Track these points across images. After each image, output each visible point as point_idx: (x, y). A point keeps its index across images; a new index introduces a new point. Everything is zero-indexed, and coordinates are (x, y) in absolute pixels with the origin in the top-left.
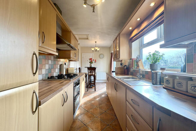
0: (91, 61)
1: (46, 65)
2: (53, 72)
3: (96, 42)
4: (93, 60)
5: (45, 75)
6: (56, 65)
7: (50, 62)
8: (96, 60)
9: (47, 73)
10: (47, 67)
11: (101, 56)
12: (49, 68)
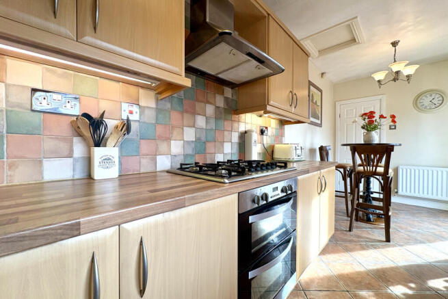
0: (371, 122)
1: (185, 128)
2: (213, 151)
3: (394, 44)
4: (382, 117)
5: (182, 157)
6: (226, 133)
7: (201, 121)
8: (393, 117)
9: (190, 151)
10: (190, 134)
11: (426, 101)
12: (198, 140)
